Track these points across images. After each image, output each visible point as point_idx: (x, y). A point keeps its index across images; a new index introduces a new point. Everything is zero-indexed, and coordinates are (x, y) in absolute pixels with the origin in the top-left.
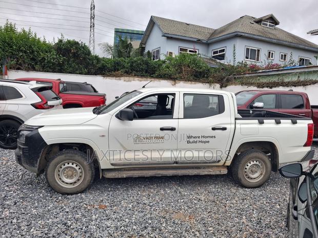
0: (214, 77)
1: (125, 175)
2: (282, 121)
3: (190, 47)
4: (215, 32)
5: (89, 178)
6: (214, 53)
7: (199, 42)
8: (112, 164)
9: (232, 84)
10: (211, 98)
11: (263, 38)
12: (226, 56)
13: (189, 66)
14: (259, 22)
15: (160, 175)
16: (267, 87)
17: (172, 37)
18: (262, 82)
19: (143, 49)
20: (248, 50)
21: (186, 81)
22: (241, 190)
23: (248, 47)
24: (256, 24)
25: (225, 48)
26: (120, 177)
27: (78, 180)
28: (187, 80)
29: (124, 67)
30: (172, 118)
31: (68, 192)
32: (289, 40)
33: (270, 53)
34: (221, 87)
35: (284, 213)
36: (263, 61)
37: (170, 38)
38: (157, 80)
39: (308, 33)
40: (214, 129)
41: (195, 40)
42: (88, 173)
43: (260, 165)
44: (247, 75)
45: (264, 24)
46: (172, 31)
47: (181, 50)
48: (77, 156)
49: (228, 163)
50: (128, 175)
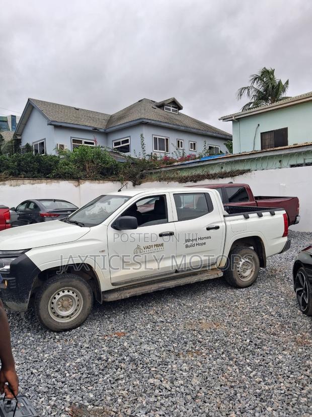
0: (124, 174)
2: (263, 214)
3: (85, 138)
4: (111, 119)
6: (116, 144)
7: (95, 131)
8: (113, 284)
9: (147, 181)
11: (171, 126)
12: (132, 148)
13: (93, 162)
14: (161, 106)
16: (191, 181)
17: (61, 126)
19: (18, 142)
20: (156, 139)
21: (92, 180)
23: (156, 137)
24: (159, 109)
25: (129, 138)
28: (94, 179)
29: (8, 168)
30: (168, 222)
32: (196, 126)
33: (178, 141)
34: (134, 185)
36: (173, 153)
37: (58, 127)
38: (55, 181)
39: (219, 120)
41: (91, 129)
44: (163, 169)
45: (167, 109)
46: (60, 118)
47: (74, 141)
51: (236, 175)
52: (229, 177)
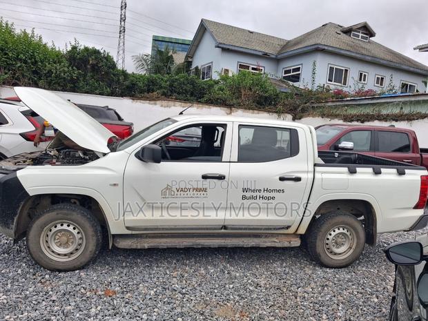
0: (284, 105)
1: (146, 244)
2: (383, 170)
3: (252, 63)
4: (288, 44)
5: (92, 247)
6: (286, 72)
7: (265, 56)
8: (128, 228)
9: (308, 115)
10: (279, 132)
11: (353, 54)
12: (302, 77)
13: (250, 89)
14: (348, 31)
15: (200, 247)
16: (357, 121)
17: (228, 49)
18: (351, 114)
19: (190, 64)
20: (331, 69)
21: (246, 109)
22: (320, 272)
23: (333, 66)
24: (344, 35)
25: (300, 66)
26: (139, 247)
27: (77, 250)
28: (248, 108)
29: (161, 88)
30: (221, 161)
31: (60, 268)
32: (388, 57)
33: (361, 74)
34: (294, 119)
35: (384, 310)
36: (351, 86)
37: (226, 50)
38: (207, 106)
39: (415, 49)
40: (282, 179)
41: (260, 54)
42: (91, 240)
43: (348, 234)
44: (330, 104)
45: (354, 35)
46: (229, 41)
47: (241, 66)
48: (75, 213)
49: (302, 231)
50: (152, 244)
51: (414, 119)
52: (404, 120)
